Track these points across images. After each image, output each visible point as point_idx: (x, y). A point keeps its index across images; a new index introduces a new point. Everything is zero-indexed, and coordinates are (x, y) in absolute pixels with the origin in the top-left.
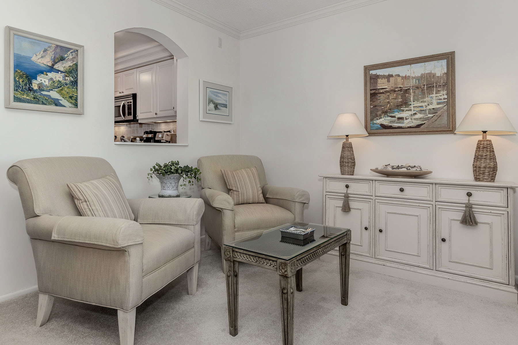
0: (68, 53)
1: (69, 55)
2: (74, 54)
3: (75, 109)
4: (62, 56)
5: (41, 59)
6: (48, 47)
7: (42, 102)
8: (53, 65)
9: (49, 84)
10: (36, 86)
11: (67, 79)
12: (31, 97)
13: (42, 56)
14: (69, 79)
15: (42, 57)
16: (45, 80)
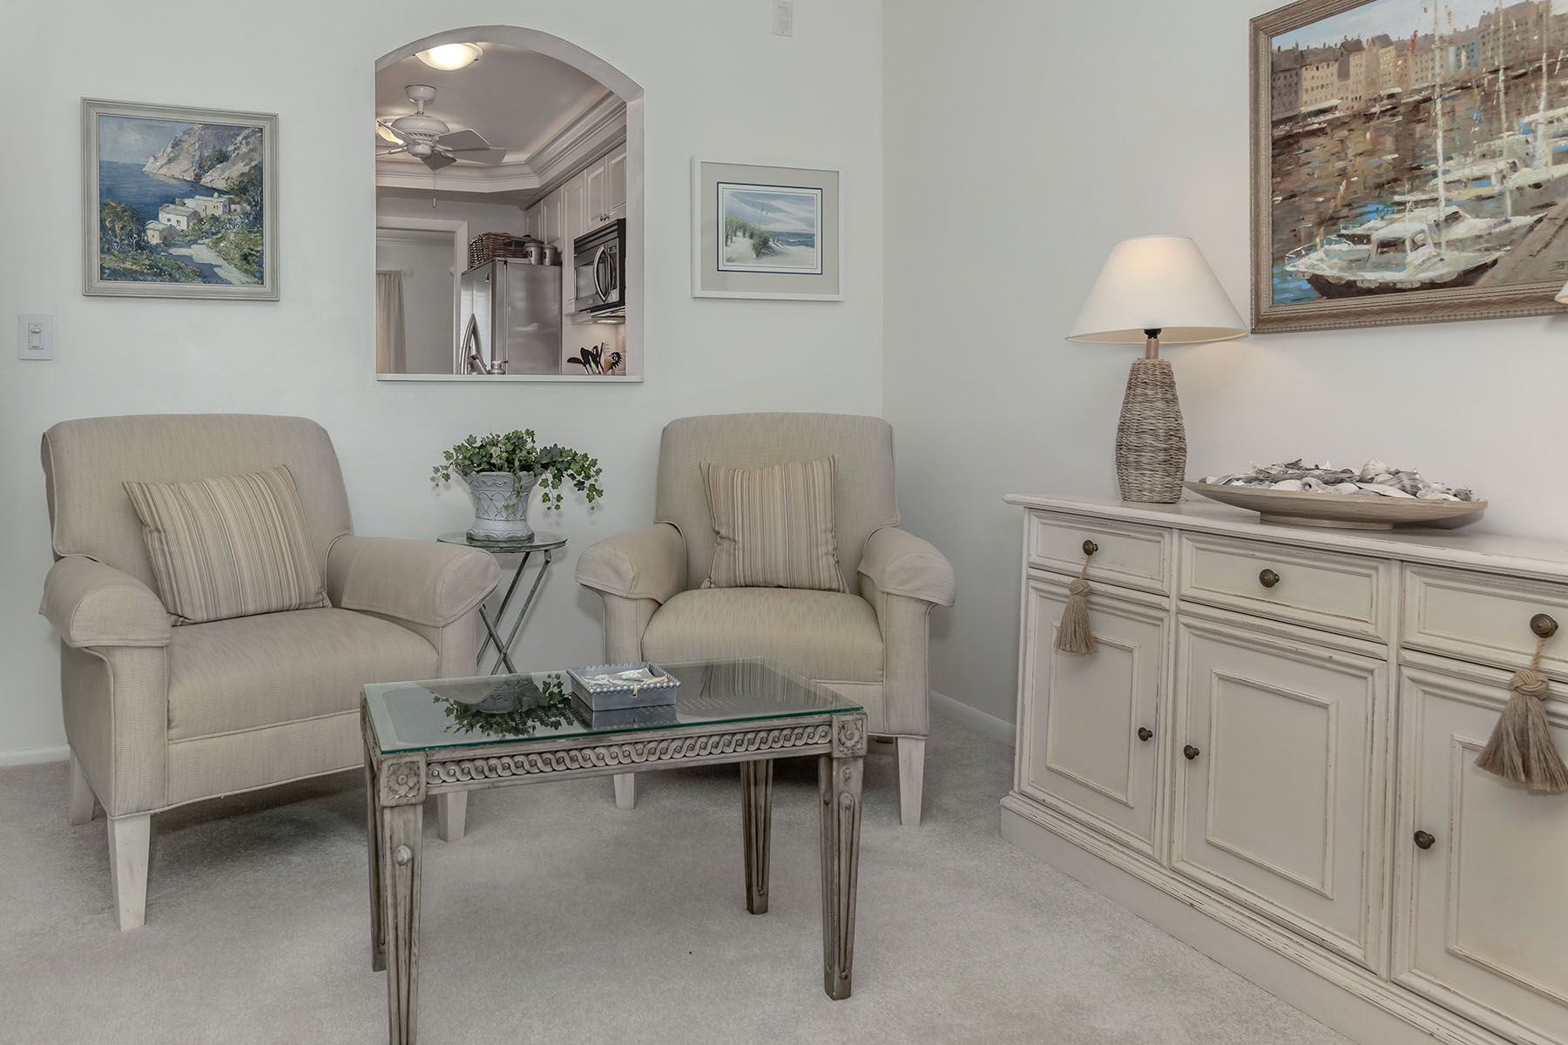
0: (237, 141)
1: (239, 145)
2: (252, 140)
3: (259, 289)
4: (221, 151)
5: (168, 166)
6: (184, 133)
7: (170, 275)
8: (198, 177)
9: (188, 226)
10: (157, 234)
11: (235, 210)
12: (144, 264)
13: (169, 159)
14: (238, 210)
15: (170, 161)
16: (179, 218)
